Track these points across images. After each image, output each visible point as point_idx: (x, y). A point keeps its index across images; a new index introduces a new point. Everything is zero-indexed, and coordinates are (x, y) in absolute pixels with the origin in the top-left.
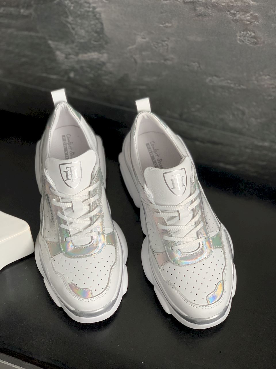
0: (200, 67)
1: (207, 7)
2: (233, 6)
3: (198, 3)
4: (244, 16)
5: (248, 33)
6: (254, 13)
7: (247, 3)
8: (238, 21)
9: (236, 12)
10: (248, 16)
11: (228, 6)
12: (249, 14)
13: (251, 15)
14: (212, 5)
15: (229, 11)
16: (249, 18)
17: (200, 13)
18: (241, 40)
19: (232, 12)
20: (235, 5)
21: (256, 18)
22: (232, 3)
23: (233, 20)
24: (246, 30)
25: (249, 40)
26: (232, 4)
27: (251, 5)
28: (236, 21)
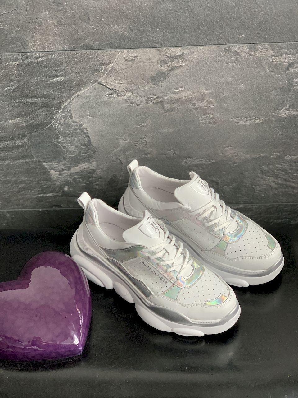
0: (175, 153)
1: (173, 103)
2: (192, 97)
3: (165, 102)
4: (202, 104)
5: (207, 116)
6: (209, 99)
7: (202, 93)
8: (198, 109)
9: (195, 102)
10: (205, 103)
11: (188, 99)
12: (205, 101)
13: (207, 101)
14: (176, 100)
15: (190, 103)
16: (206, 104)
17: (168, 109)
18: (203, 123)
19: (192, 102)
20: (193, 96)
21: (211, 103)
22: (191, 95)
23: (194, 109)
24: (205, 114)
25: (209, 122)
26: (191, 97)
27: (206, 94)
28: (196, 109)
